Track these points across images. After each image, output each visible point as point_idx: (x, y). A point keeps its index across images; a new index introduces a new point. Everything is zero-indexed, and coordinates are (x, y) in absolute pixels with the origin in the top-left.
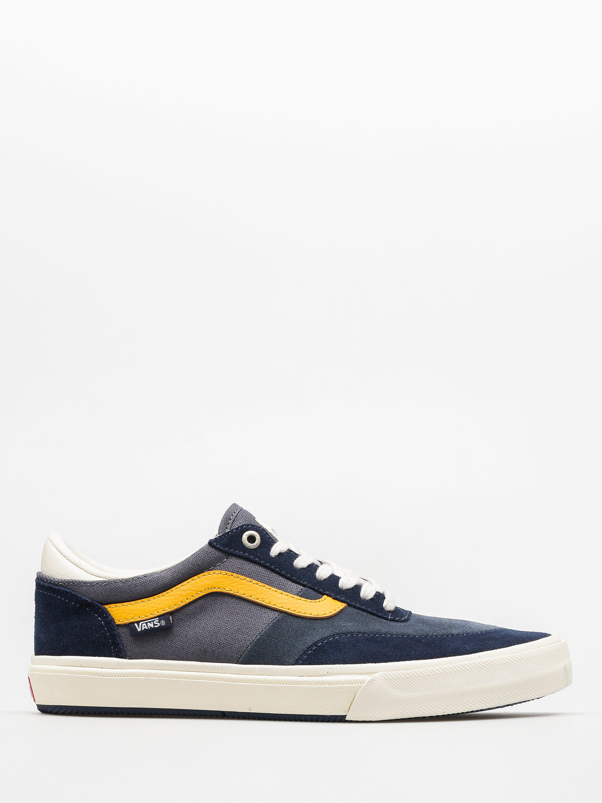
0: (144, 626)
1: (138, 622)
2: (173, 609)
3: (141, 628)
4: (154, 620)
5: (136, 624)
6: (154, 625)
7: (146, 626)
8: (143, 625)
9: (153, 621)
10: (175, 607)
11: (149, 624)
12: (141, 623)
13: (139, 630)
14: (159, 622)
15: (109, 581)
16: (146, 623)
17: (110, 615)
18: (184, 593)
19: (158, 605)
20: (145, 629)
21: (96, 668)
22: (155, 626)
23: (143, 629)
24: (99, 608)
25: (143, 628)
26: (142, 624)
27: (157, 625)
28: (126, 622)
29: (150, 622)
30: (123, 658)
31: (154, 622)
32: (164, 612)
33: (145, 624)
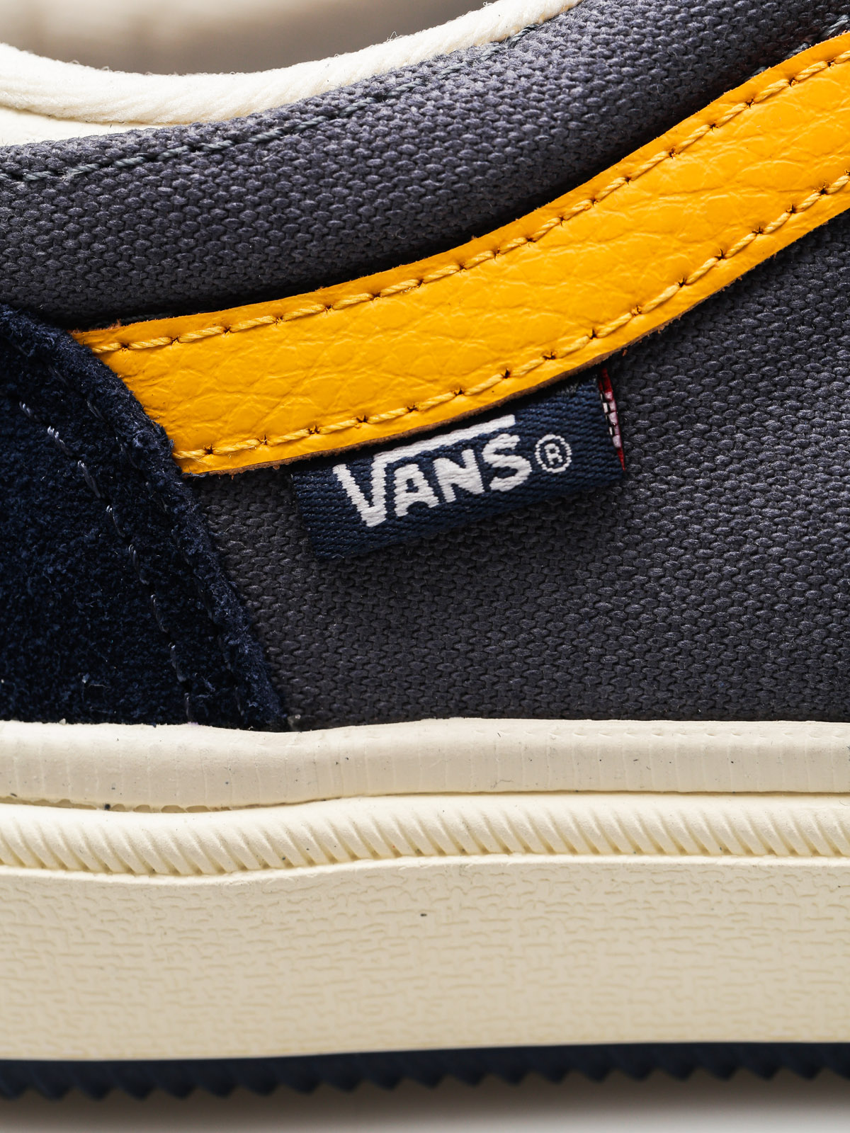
0: (411, 487)
1: (359, 457)
2: (620, 341)
3: (390, 505)
4: (484, 440)
5: (342, 473)
6: (488, 472)
7: (420, 480)
8: (402, 474)
9: (478, 445)
10: (640, 326)
11: (444, 467)
12: (380, 462)
13: (373, 514)
14: (524, 450)
15: (104, 147)
16: (425, 462)
17: (134, 406)
18: (693, 207)
19: (502, 317)
20: (417, 508)
21: (64, 804)
22: (498, 484)
23: (401, 511)
24: (48, 357)
25: (404, 501)
26: (391, 469)
27: (508, 472)
28: (266, 455)
29: (454, 454)
30: (260, 727)
31: (489, 456)
32: (552, 370)
33: (413, 471)
